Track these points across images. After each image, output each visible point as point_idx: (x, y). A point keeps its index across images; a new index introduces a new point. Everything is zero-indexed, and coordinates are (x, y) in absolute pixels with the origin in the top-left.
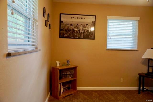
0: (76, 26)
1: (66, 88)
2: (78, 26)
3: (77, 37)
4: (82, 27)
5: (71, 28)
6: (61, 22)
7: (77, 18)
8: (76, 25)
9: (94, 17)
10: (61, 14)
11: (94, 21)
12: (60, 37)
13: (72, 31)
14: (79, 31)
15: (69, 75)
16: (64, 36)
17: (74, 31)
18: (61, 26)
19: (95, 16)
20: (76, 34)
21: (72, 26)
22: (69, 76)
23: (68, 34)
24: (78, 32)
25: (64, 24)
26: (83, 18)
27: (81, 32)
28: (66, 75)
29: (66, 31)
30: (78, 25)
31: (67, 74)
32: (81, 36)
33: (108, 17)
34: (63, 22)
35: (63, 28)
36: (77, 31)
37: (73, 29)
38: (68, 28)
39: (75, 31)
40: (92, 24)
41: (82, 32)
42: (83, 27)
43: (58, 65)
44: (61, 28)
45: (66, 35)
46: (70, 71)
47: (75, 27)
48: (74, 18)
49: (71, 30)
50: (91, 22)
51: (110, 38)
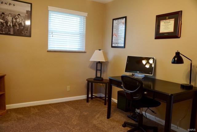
0: (1, 15)
2: (3, 15)
4: (11, 18)
14: (7, 22)
19: (31, 4)
20: (2, 27)
24: (5, 24)
26: (12, 4)
27: (10, 25)
30: (3, 13)
32: (9, 31)
40: (27, 14)
41: (11, 24)
42: (13, 19)
51: (53, 36)
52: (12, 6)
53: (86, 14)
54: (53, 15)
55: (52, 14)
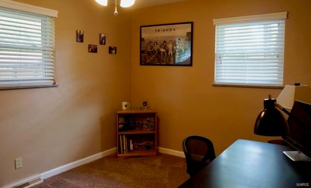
0: (163, 44)
1: (142, 145)
2: (165, 44)
3: (163, 62)
4: (172, 45)
5: (156, 47)
6: (142, 40)
7: (164, 30)
8: (162, 42)
9: (190, 24)
10: (141, 27)
11: (190, 31)
12: (141, 64)
13: (157, 52)
14: (167, 52)
15: (147, 125)
16: (145, 61)
17: (159, 52)
18: (142, 46)
19: (192, 23)
20: (163, 57)
21: (157, 44)
22: (146, 127)
23: (151, 58)
24: (166, 54)
25: (146, 42)
26: (173, 29)
27: (170, 54)
28: (141, 124)
29: (149, 53)
30: (165, 42)
31: (143, 124)
32: (170, 61)
33: (215, 21)
34: (144, 39)
35: (145, 48)
36: (164, 53)
37: (158, 50)
38: (151, 49)
39: (162, 53)
40: (187, 38)
41: (172, 53)
42: (173, 46)
43: (124, 108)
44: (142, 49)
45: (148, 61)
46: (148, 119)
47: (161, 47)
48: (159, 30)
49: (155, 52)
50: (186, 34)
51: (221, 63)
52: (173, 31)
53: (284, 15)
54: (227, 31)
55: (225, 29)
